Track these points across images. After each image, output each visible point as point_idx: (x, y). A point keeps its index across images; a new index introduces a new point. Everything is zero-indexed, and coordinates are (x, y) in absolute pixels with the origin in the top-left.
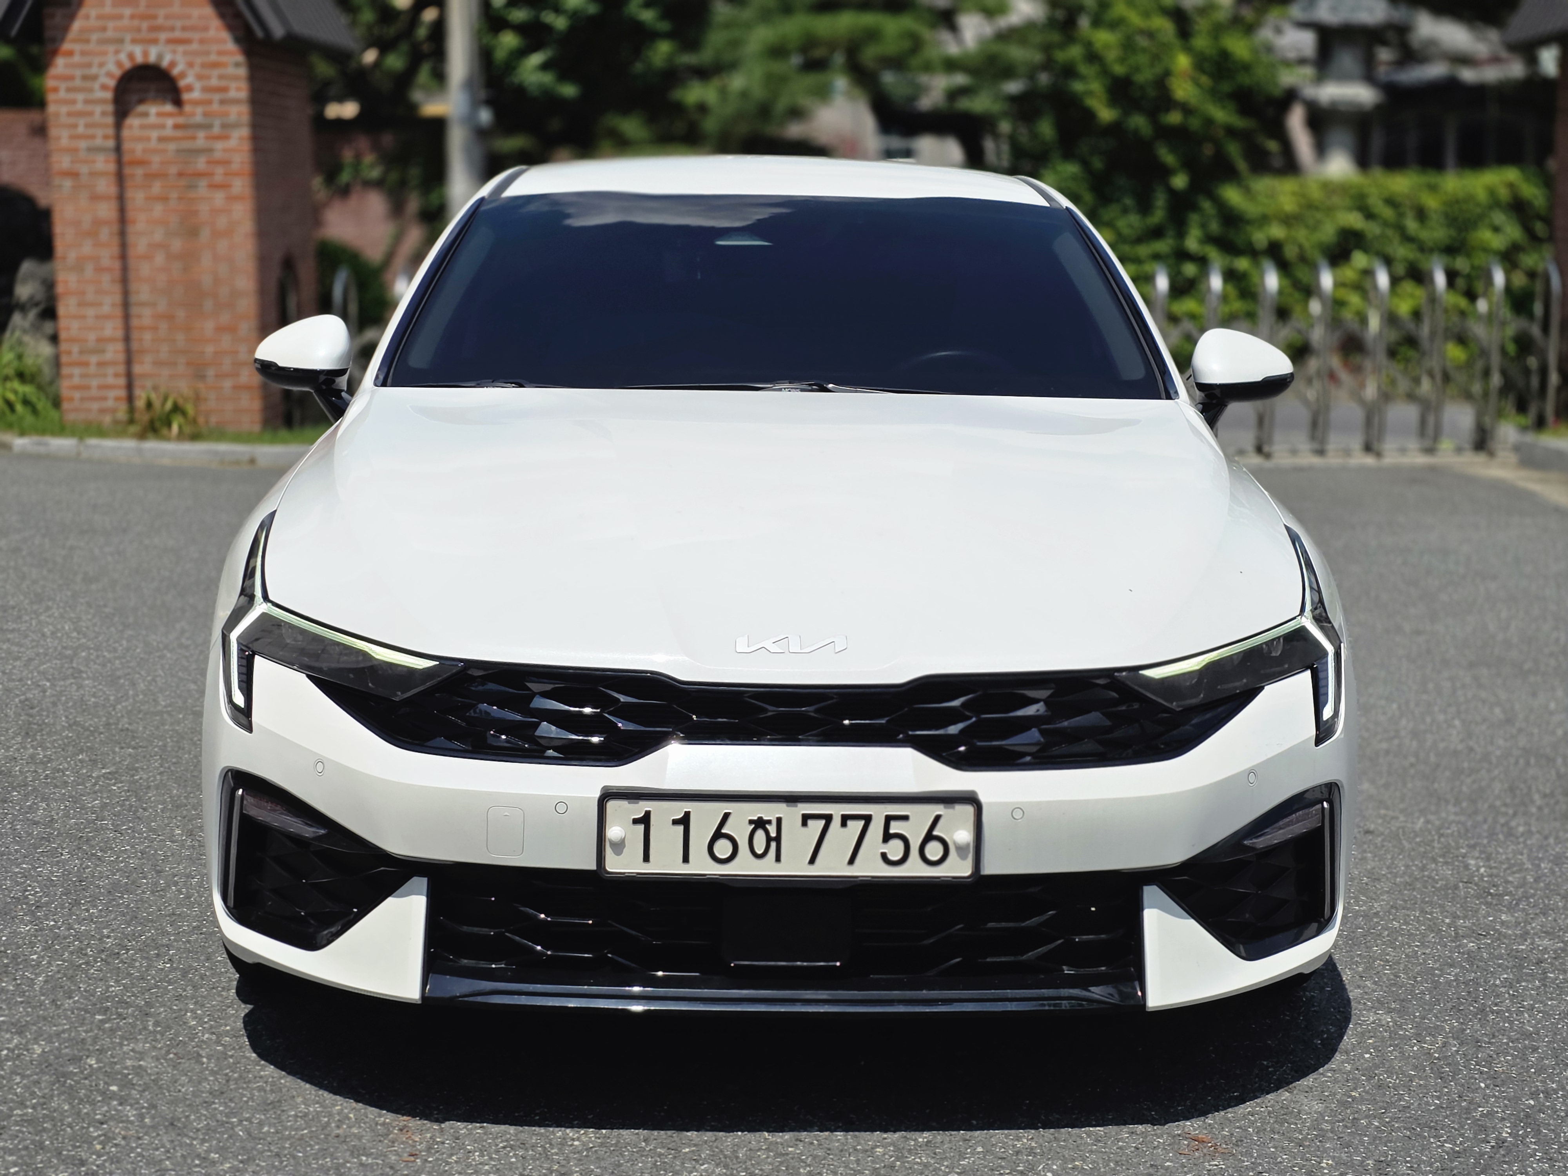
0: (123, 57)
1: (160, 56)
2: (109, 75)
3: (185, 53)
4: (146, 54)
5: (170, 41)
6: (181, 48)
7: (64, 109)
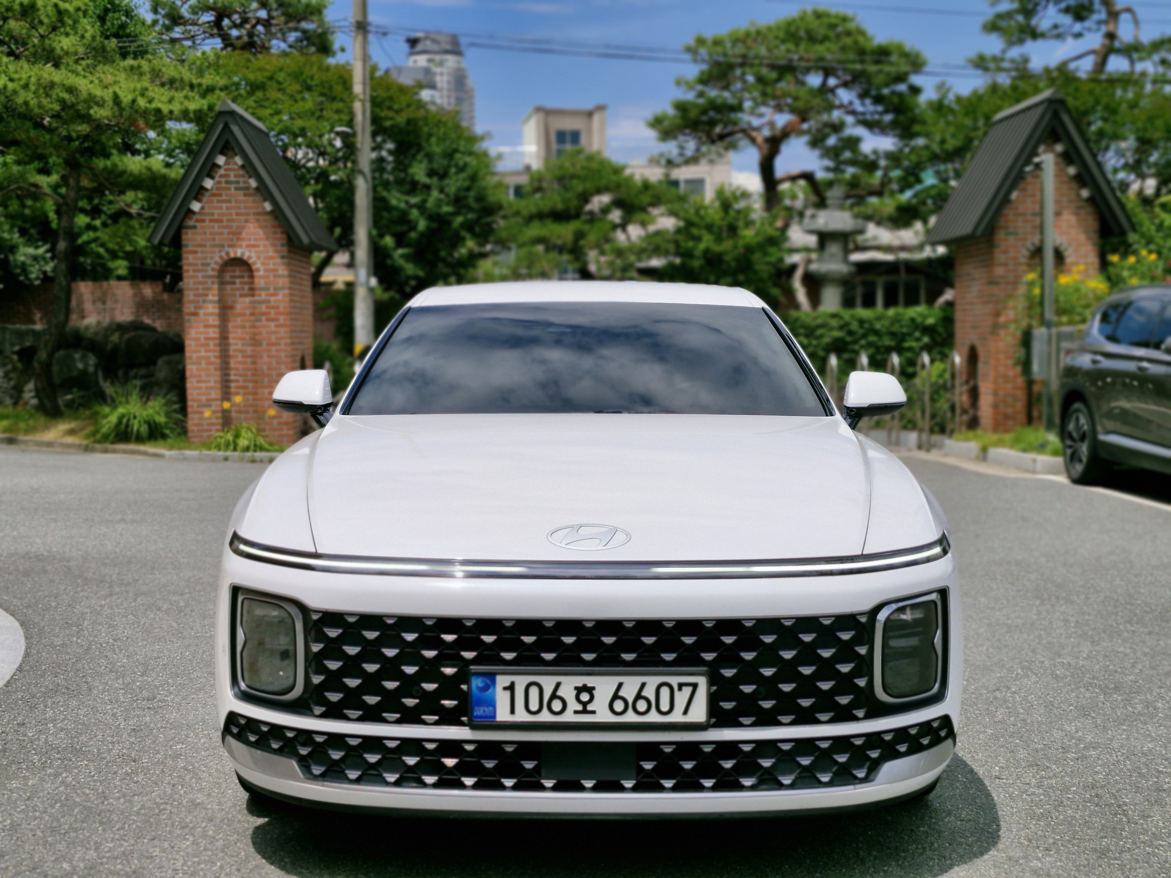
0: (223, 254)
1: (243, 254)
2: (216, 263)
3: (256, 252)
4: (235, 253)
5: (248, 246)
6: (253, 249)
7: (191, 281)
